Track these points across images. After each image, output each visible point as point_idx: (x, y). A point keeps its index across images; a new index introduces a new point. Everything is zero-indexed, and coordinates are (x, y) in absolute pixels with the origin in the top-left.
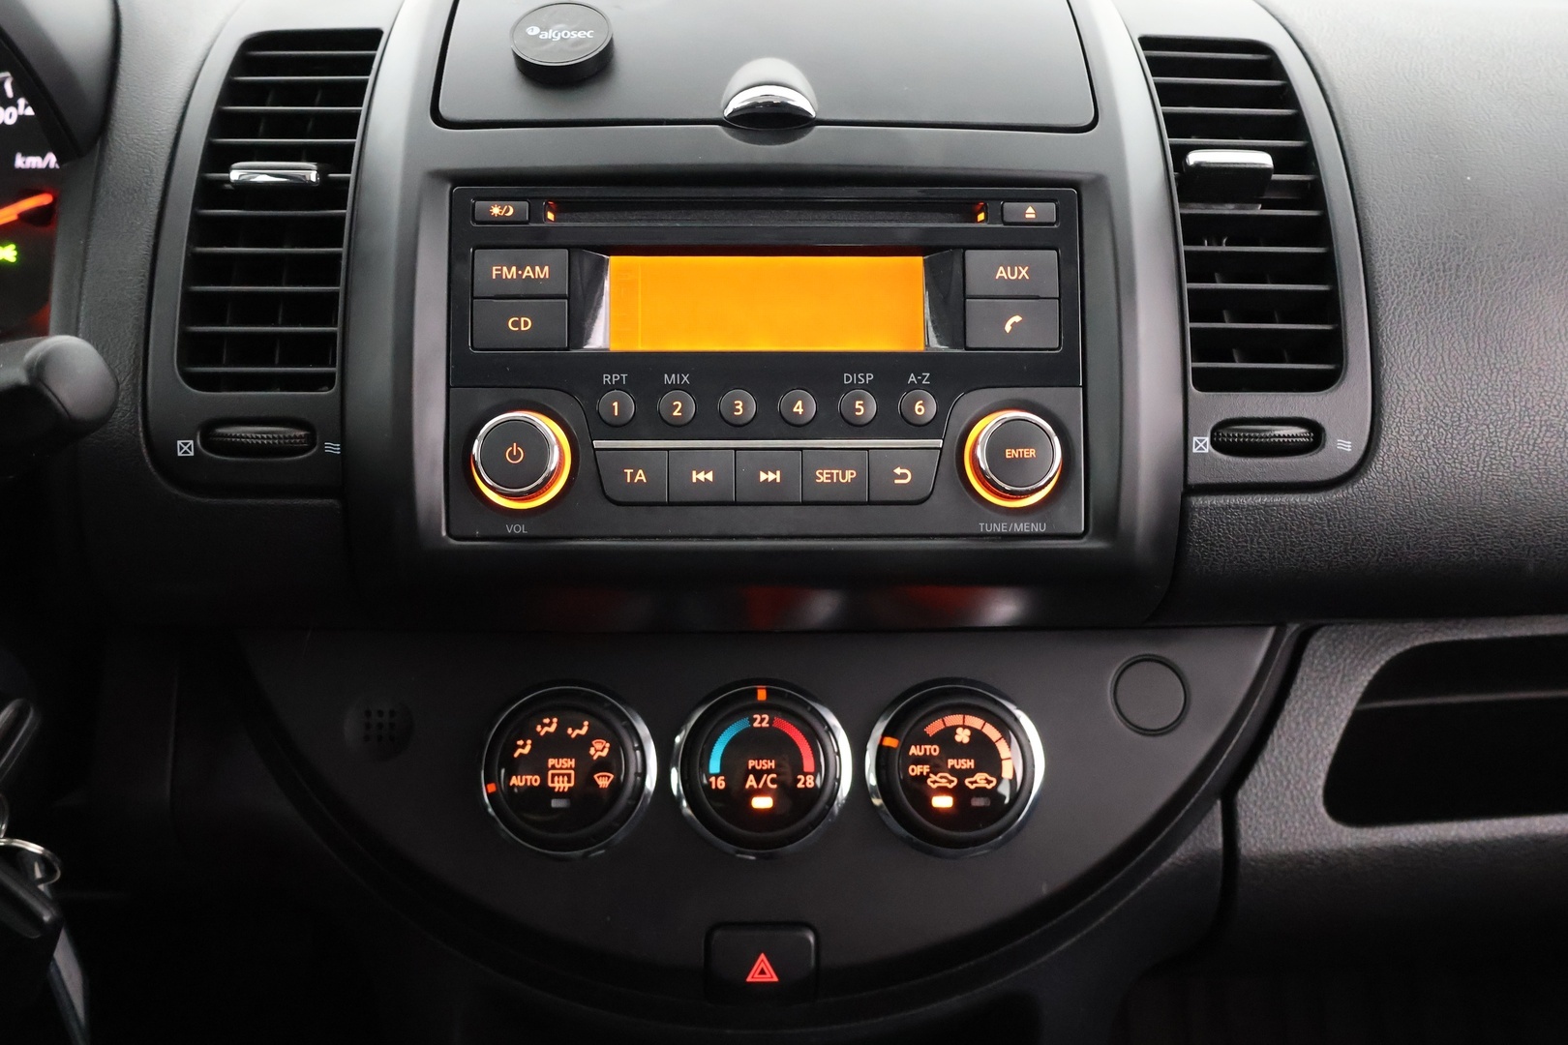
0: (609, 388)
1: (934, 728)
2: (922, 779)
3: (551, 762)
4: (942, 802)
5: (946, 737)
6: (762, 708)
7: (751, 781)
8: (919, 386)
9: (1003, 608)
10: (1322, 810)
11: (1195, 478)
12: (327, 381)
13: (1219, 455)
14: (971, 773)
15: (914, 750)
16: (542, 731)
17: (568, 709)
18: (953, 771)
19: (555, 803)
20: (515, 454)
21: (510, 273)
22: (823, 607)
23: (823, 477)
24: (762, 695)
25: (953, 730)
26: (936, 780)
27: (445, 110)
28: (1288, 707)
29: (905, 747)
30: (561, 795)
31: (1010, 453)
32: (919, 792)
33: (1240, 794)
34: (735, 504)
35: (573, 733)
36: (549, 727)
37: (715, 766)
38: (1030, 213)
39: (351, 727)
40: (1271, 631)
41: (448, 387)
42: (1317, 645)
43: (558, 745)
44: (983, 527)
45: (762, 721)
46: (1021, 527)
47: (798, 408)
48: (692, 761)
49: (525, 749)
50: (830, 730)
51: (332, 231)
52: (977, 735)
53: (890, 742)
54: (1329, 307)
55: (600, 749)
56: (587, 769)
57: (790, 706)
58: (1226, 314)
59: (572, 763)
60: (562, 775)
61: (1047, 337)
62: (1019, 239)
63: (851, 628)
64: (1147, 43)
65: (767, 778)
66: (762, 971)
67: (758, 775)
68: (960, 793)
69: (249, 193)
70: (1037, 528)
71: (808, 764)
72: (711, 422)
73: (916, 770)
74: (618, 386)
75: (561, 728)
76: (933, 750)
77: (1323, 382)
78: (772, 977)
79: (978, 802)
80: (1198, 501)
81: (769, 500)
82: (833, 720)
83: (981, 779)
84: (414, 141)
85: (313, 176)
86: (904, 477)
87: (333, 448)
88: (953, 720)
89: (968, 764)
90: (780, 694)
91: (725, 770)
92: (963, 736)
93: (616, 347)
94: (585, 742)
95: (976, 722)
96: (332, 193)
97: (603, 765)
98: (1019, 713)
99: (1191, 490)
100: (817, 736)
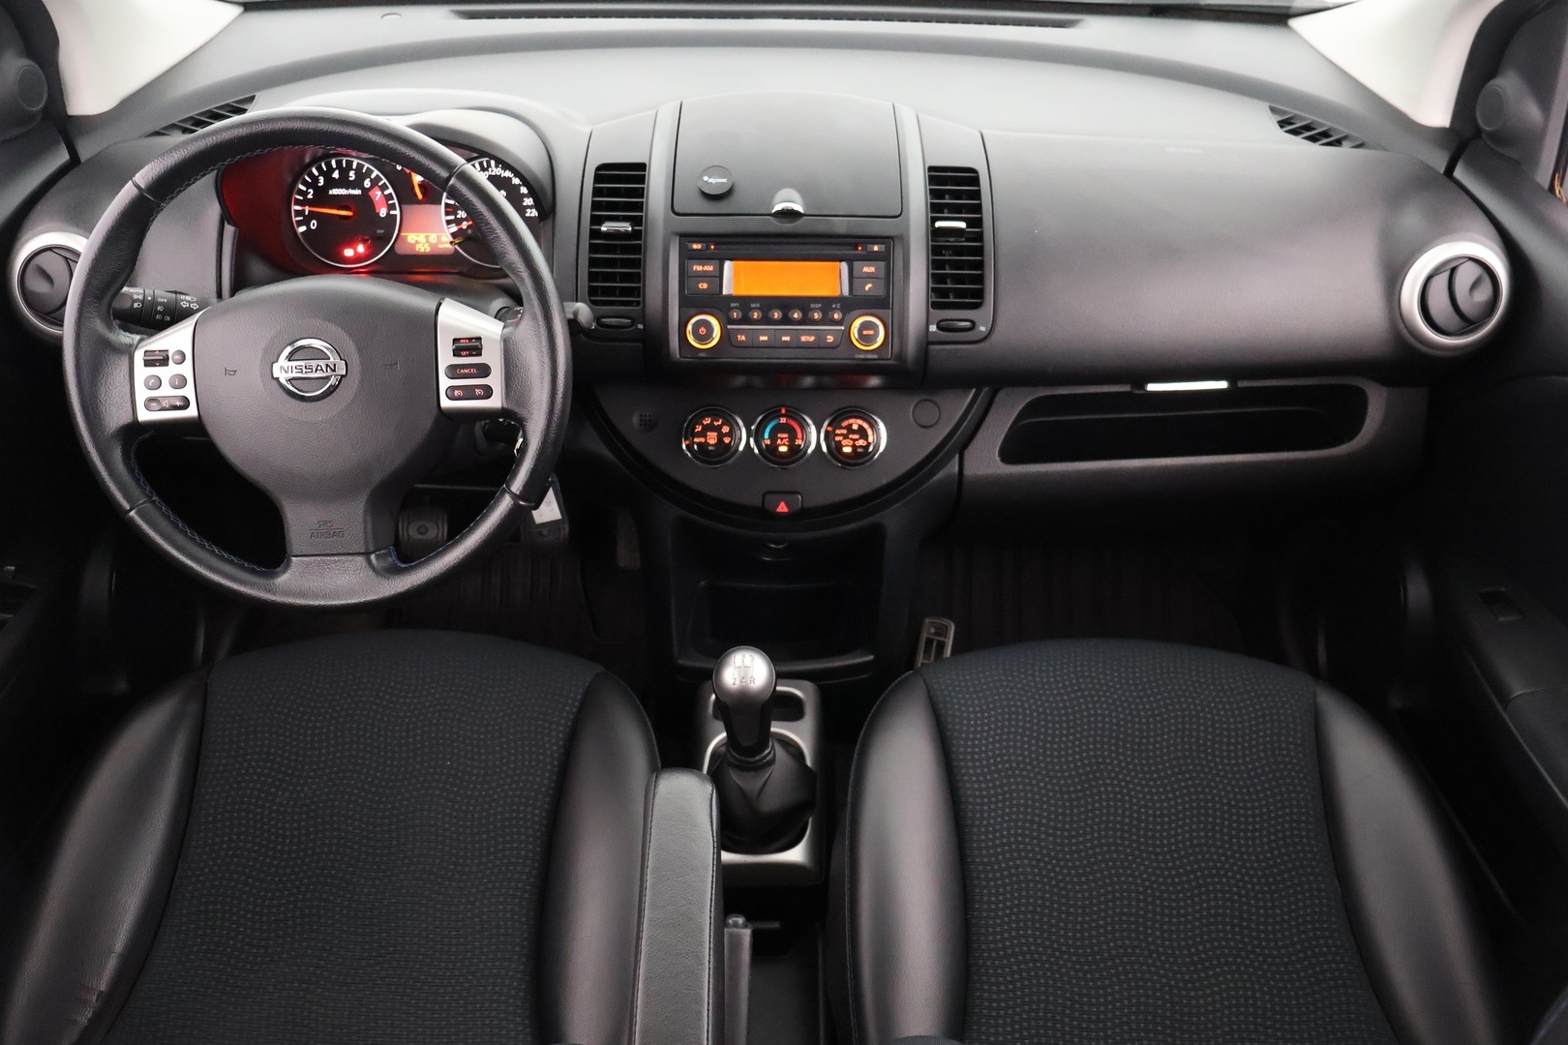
0: (733, 308)
1: (845, 424)
2: (840, 442)
3: (708, 433)
4: (847, 450)
5: (849, 428)
6: (783, 416)
7: (779, 441)
8: (836, 308)
9: (874, 381)
10: (998, 459)
11: (931, 339)
12: (638, 303)
13: (941, 332)
14: (857, 440)
15: (837, 432)
16: (705, 423)
17: (715, 416)
18: (851, 439)
19: (710, 448)
20: (702, 331)
21: (700, 268)
22: (808, 381)
23: (803, 339)
24: (783, 411)
25: (851, 425)
26: (844, 442)
27: (676, 209)
28: (987, 419)
29: (834, 430)
30: (712, 445)
31: (865, 332)
32: (839, 446)
33: (966, 452)
34: (774, 347)
35: (716, 423)
36: (707, 421)
37: (766, 436)
38: (876, 248)
39: (635, 420)
40: (974, 390)
41: (680, 307)
42: (1001, 395)
43: (711, 428)
44: (857, 356)
45: (783, 420)
46: (870, 356)
47: (796, 316)
48: (758, 436)
49: (699, 428)
50: (808, 425)
51: (637, 249)
52: (860, 426)
53: (830, 429)
54: (980, 279)
55: (726, 429)
56: (721, 436)
57: (793, 415)
58: (949, 281)
59: (716, 434)
60: (712, 438)
61: (880, 292)
62: (871, 258)
63: (817, 388)
64: (931, 169)
65: (785, 441)
66: (782, 508)
67: (782, 439)
68: (854, 447)
69: (608, 235)
70: (875, 356)
71: (800, 435)
72: (766, 320)
73: (838, 439)
74: (736, 307)
75: (712, 421)
76: (845, 432)
77: (976, 306)
78: (786, 510)
79: (859, 450)
80: (932, 347)
81: (786, 346)
82: (810, 421)
83: (861, 442)
84: (666, 220)
85: (630, 229)
86: (830, 339)
87: (640, 326)
88: (851, 421)
89: (856, 436)
90: (790, 411)
91: (770, 438)
92: (855, 427)
93: (734, 292)
94: (720, 427)
95: (860, 422)
96: (636, 235)
97: (726, 435)
98: (876, 418)
99: (929, 343)
100: (803, 427)
